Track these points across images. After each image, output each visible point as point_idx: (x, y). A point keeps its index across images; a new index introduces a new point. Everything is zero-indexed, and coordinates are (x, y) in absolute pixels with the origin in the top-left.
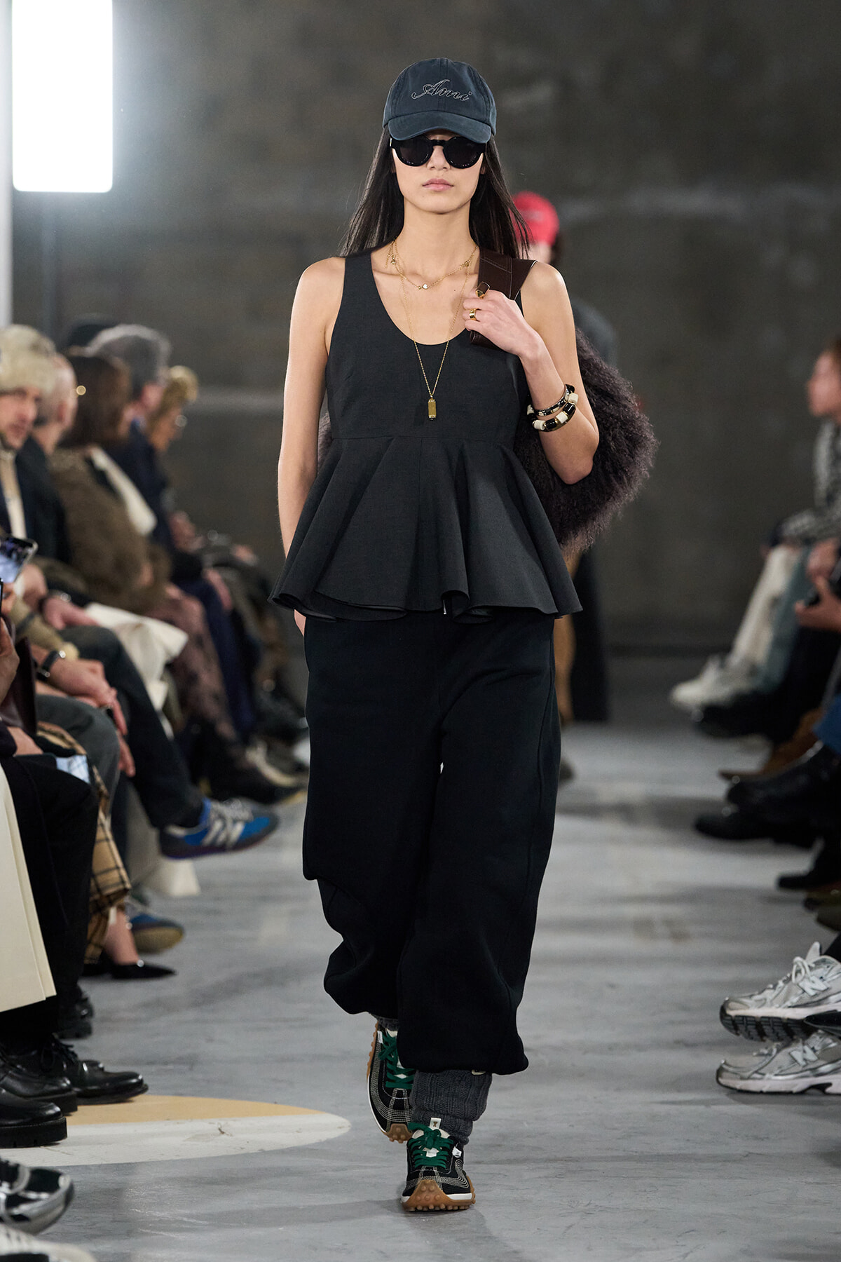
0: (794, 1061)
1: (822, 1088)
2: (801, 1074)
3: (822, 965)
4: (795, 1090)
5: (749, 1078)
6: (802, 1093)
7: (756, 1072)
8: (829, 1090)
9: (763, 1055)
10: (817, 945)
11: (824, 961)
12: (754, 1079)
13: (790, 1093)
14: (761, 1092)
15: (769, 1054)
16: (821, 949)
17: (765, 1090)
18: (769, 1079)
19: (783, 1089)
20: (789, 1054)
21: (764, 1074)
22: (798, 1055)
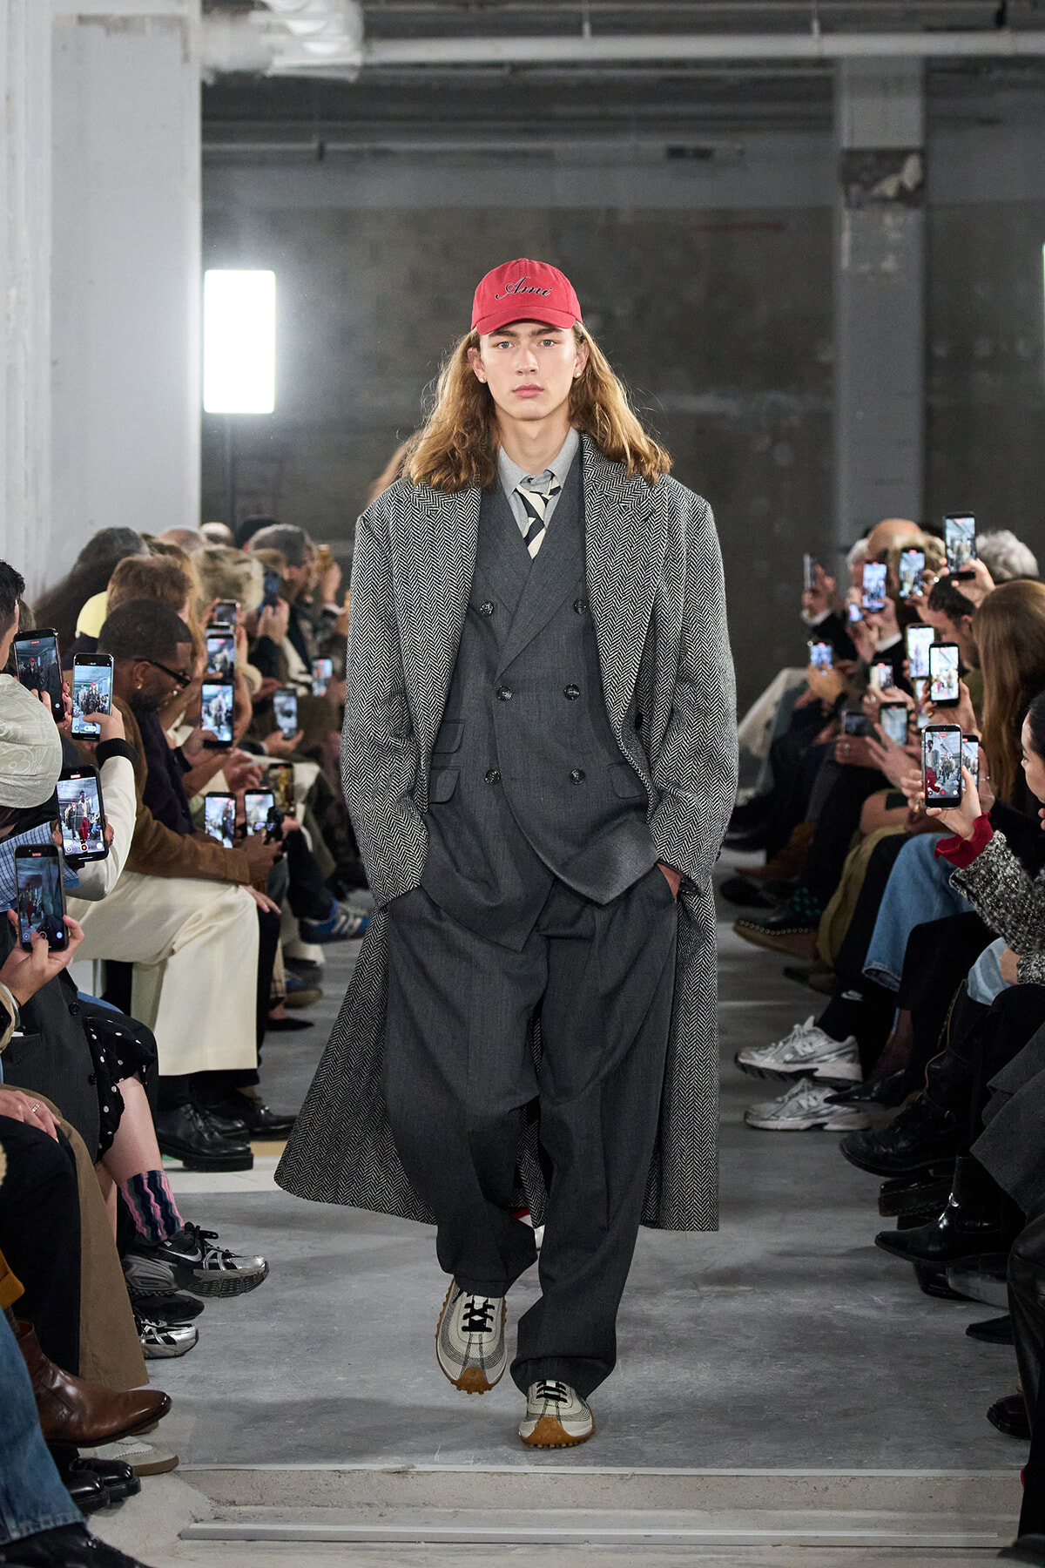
0: (800, 1107)
1: (820, 1127)
2: (806, 1117)
3: (813, 1034)
4: (802, 1127)
5: (768, 1119)
6: (808, 1130)
7: (773, 1115)
8: (826, 1127)
9: (778, 1102)
10: (811, 1019)
11: (814, 1031)
12: (773, 1120)
13: (797, 1130)
14: (777, 1130)
15: (783, 1102)
16: (815, 1021)
17: (779, 1128)
18: (782, 1120)
19: (793, 1127)
20: (797, 1102)
21: (778, 1117)
22: (804, 1103)
